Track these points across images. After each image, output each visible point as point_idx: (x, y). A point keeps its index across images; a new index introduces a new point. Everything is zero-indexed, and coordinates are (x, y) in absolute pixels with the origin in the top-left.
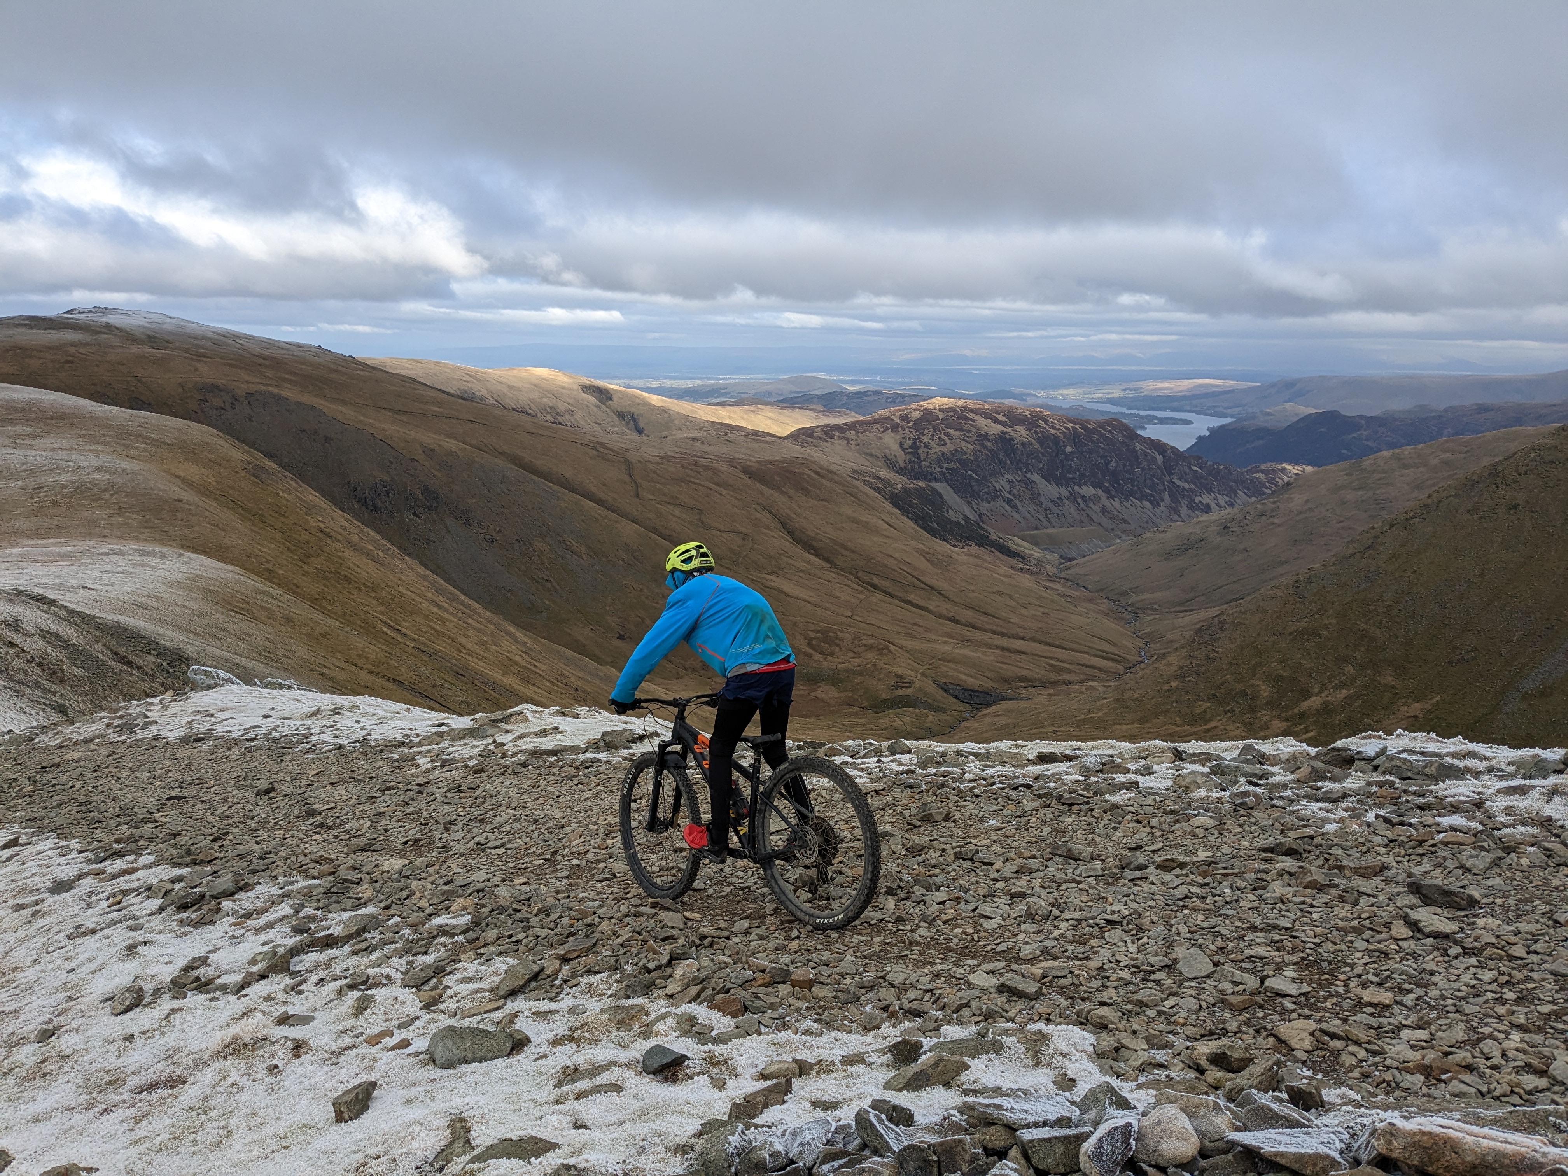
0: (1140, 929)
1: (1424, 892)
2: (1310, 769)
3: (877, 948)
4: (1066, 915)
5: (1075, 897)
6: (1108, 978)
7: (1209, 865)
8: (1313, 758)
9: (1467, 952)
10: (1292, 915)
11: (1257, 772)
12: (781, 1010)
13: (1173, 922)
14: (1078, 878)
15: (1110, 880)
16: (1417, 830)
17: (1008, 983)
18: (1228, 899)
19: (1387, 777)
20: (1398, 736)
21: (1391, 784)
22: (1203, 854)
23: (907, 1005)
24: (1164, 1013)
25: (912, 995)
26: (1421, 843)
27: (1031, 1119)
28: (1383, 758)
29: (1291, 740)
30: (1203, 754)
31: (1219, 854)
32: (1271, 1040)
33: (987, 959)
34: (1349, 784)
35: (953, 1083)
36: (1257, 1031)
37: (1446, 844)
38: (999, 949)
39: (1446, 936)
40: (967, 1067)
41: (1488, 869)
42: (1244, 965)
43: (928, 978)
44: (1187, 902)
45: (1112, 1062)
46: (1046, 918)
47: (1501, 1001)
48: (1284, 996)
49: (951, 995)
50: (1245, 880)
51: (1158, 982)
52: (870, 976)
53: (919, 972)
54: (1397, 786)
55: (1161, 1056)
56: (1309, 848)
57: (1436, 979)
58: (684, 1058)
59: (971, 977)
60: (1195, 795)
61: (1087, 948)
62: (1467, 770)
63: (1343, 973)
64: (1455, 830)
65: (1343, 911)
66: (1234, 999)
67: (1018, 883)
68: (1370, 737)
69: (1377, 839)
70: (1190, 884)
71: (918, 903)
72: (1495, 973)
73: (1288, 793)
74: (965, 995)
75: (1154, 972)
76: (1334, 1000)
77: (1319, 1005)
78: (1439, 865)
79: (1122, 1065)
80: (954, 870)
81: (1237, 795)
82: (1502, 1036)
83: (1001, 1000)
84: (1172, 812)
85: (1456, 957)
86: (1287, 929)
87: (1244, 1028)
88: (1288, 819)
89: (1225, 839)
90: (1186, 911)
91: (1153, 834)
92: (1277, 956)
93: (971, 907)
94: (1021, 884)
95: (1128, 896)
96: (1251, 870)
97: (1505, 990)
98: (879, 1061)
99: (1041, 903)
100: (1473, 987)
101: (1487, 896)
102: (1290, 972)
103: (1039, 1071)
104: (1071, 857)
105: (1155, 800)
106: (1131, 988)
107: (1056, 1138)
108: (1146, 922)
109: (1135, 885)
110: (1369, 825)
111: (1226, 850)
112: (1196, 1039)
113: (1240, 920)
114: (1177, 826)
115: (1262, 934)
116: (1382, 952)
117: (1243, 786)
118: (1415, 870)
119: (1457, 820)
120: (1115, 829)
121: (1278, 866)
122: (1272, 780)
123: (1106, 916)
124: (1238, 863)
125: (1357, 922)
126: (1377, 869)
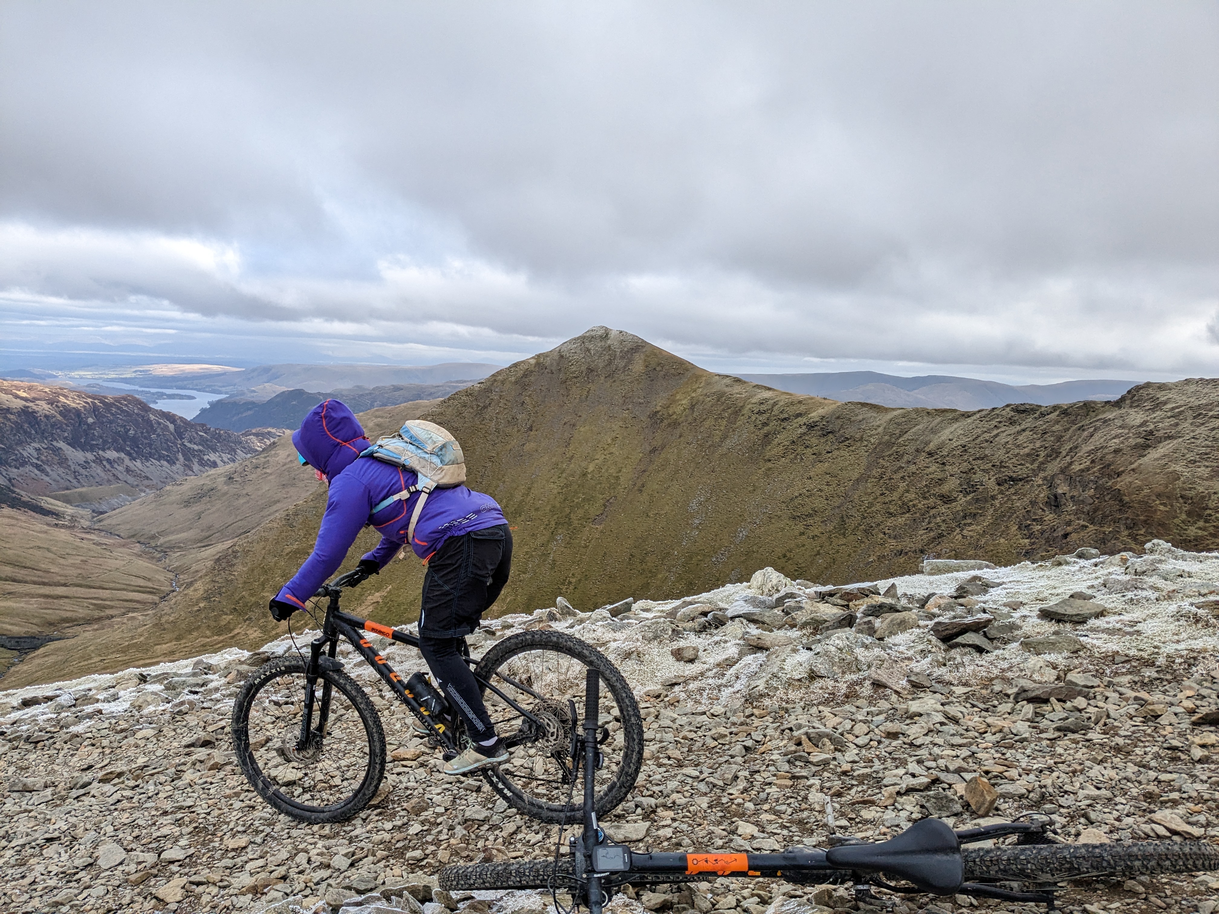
0: (75, 839)
2: (236, 672)
4: (13, 844)
5: (23, 826)
6: (37, 890)
7: (142, 770)
8: (241, 663)
10: (196, 795)
11: (200, 682)
13: (102, 825)
14: (30, 808)
15: (58, 802)
18: (150, 795)
22: (141, 761)
29: (235, 650)
30: (164, 674)
31: (153, 758)
32: (153, 901)
36: (145, 898)
42: (150, 846)
44: (119, 806)
48: (172, 862)
50: (167, 775)
51: (78, 881)
56: (220, 737)
60: (145, 712)
61: (25, 868)
63: (222, 831)
65: (232, 781)
66: (135, 877)
69: (268, 719)
70: (124, 789)
73: (217, 696)
75: (77, 873)
76: (209, 855)
77: (199, 861)
81: (176, 705)
82: (310, 846)
84: (122, 731)
85: (298, 797)
86: (189, 807)
87: (136, 898)
88: (210, 716)
89: (161, 744)
90: (116, 813)
91: (103, 752)
92: (176, 830)
102: (183, 842)
104: (27, 790)
105: (110, 723)
108: (79, 832)
109: (78, 801)
111: (159, 753)
113: (157, 809)
114: (124, 742)
115: (169, 817)
116: (250, 807)
117: (185, 696)
120: (72, 755)
121: (194, 757)
122: (211, 686)
123: (47, 836)
124: (165, 761)
125: (239, 788)
126: (263, 742)
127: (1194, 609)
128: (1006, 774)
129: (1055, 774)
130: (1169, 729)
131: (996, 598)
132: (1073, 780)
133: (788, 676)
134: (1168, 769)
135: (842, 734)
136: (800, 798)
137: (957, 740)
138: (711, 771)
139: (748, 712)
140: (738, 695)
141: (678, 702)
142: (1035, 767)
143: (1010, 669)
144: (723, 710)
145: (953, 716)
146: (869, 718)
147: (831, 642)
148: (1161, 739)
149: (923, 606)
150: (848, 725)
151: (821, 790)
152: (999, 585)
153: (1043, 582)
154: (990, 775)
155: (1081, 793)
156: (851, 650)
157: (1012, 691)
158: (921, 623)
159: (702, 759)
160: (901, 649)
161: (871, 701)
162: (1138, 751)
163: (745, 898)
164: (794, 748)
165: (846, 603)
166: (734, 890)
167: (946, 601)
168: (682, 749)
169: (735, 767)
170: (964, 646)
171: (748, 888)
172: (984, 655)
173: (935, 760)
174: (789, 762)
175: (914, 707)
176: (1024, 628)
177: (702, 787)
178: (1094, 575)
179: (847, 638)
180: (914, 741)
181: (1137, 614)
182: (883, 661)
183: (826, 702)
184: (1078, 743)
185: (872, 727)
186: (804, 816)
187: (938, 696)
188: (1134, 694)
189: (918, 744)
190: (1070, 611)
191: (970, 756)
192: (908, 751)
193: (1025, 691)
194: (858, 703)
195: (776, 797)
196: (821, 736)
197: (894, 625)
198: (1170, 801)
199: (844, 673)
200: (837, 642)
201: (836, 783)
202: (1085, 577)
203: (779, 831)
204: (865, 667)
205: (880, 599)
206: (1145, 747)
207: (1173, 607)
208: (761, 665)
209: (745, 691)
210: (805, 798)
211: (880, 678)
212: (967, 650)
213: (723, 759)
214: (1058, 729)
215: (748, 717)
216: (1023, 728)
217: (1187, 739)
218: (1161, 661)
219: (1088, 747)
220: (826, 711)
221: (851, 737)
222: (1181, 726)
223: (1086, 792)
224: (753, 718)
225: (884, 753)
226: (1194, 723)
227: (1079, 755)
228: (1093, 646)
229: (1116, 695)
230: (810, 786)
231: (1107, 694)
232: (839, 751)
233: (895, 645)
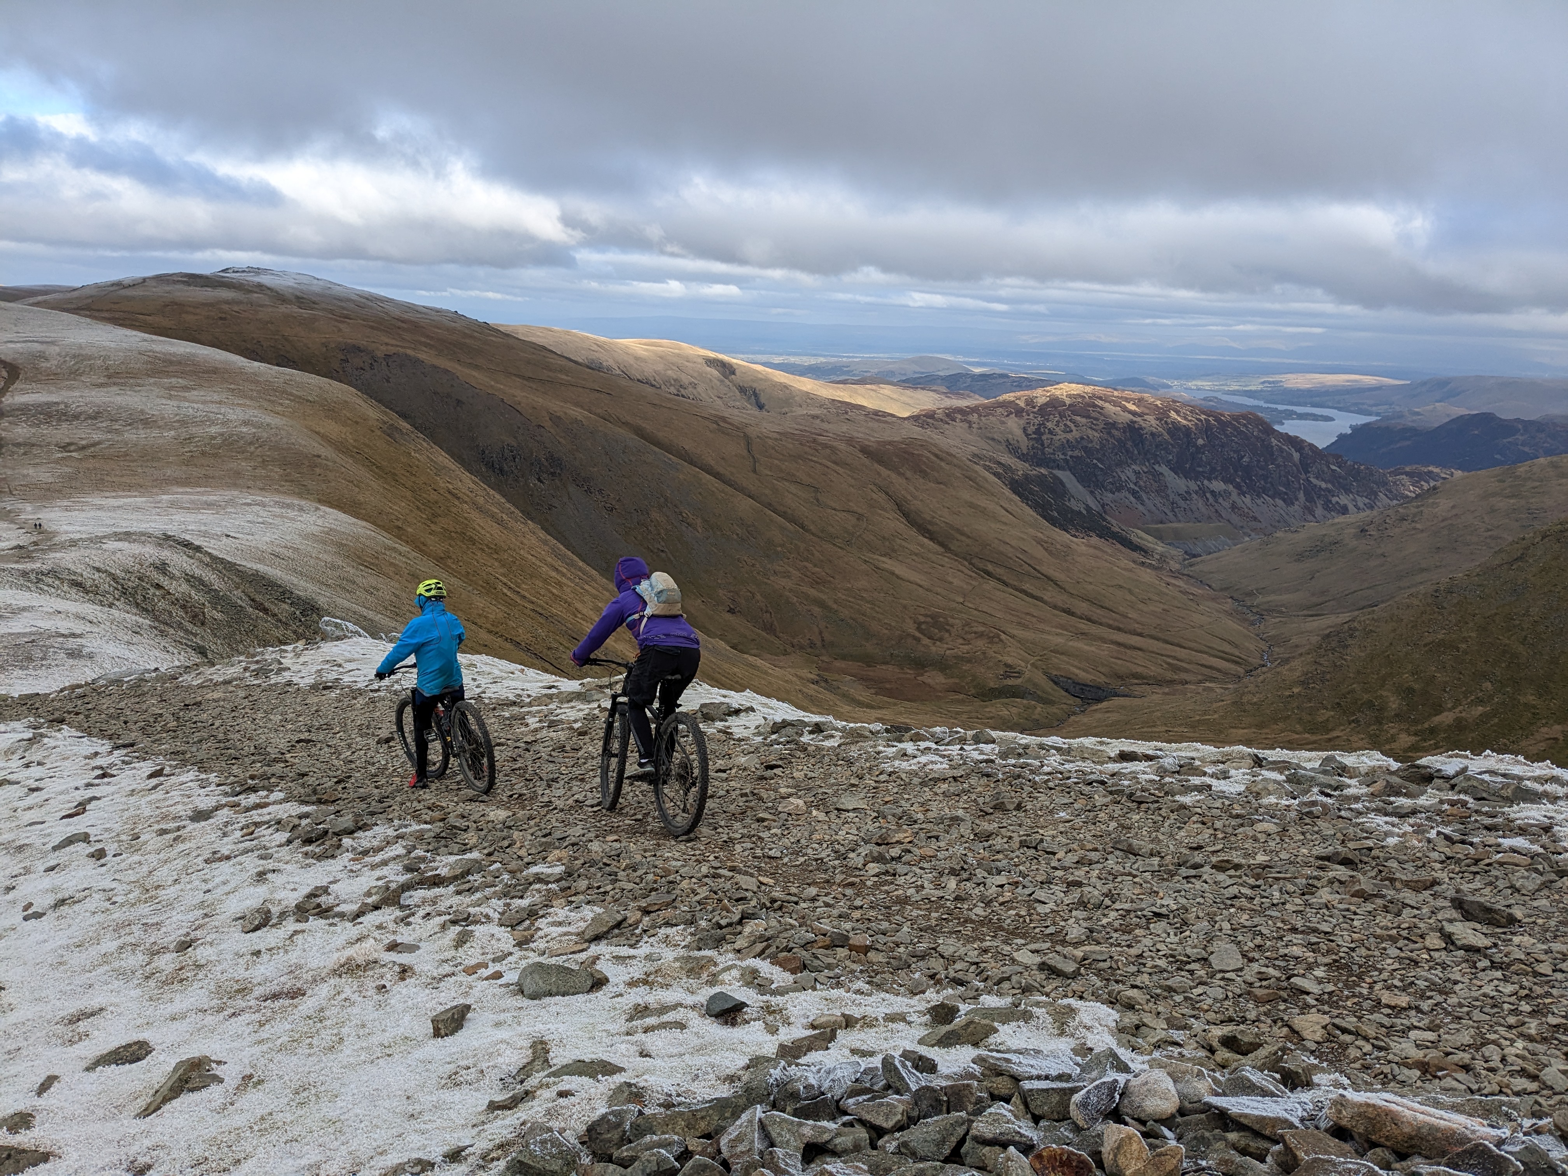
0: (1185, 923)
1: (1466, 907)
2: (1385, 783)
3: (933, 922)
4: (1117, 906)
5: (1128, 889)
6: (1144, 965)
7: (1264, 869)
8: (1392, 773)
9: (1494, 966)
10: (1334, 921)
11: (1333, 783)
12: (837, 971)
13: (1217, 919)
14: (1134, 872)
15: (1166, 876)
16: (1476, 849)
17: (1049, 962)
18: (1275, 902)
19: (1462, 796)
20: (1485, 757)
21: (1464, 804)
22: (1261, 858)
23: (952, 974)
24: (1191, 999)
25: (959, 966)
26: (1477, 862)
27: (1035, 1072)
28: (1461, 778)
29: (1377, 755)
30: (1284, 762)
31: (1277, 859)
32: (1285, 1029)
33: (1034, 939)
34: (1422, 801)
35: (981, 1044)
36: (1275, 1022)
37: (1501, 864)
38: (1048, 931)
39: (1478, 950)
40: (996, 1031)
41: (1538, 890)
42: (1277, 963)
43: (976, 952)
44: (1236, 902)
45: (1130, 1037)
46: (1098, 906)
47: (1515, 1012)
48: (1308, 993)
49: (995, 970)
50: (1295, 885)
51: (1191, 972)
52: (923, 946)
53: (969, 947)
54: (1469, 805)
55: (1178, 1035)
56: (1365, 859)
57: (1457, 988)
58: (743, 1005)
59: (1015, 955)
60: (1265, 801)
61: (1131, 937)
62: (1546, 795)
63: (1371, 977)
64: (1515, 851)
65: (1385, 920)
66: (1259, 992)
67: (1076, 873)
68: (1457, 756)
69: (1435, 855)
70: (1241, 885)
71: (979, 884)
72: (1517, 986)
73: (1358, 806)
74: (1008, 970)
75: (1189, 963)
76: (1356, 1000)
77: (1340, 1003)
78: (1491, 884)
79: (1140, 1040)
80: (1018, 857)
81: (1306, 804)
82: (1508, 1043)
83: (1040, 976)
84: (1238, 816)
85: (1484, 970)
86: (1326, 933)
87: (1263, 1018)
88: (1351, 830)
89: (1285, 845)
90: (1232, 910)
91: (1215, 835)
92: (1310, 955)
93: (1027, 891)
94: (1079, 874)
95: (1179, 891)
96: (1302, 876)
97: (1523, 1003)
98: (919, 1021)
99: (1094, 893)
100: (1492, 998)
101: (1530, 916)
102: (1319, 972)
103: (1063, 1039)
104: (1131, 851)
105: (1223, 803)
106: (1165, 975)
107: (1053, 1089)
108: (1191, 917)
109: (1188, 882)
110: (1429, 841)
111: (1284, 855)
112: (1215, 1024)
113: (1283, 921)
114: (1241, 830)
115: (1300, 936)
116: (1412, 961)
117: (1314, 795)
118: (1465, 887)
119: (1519, 842)
120: (1179, 828)
121: (1331, 874)
122: (1346, 792)
123: (1154, 909)
124: (1292, 869)
125: (1395, 931)
126: (1428, 884)
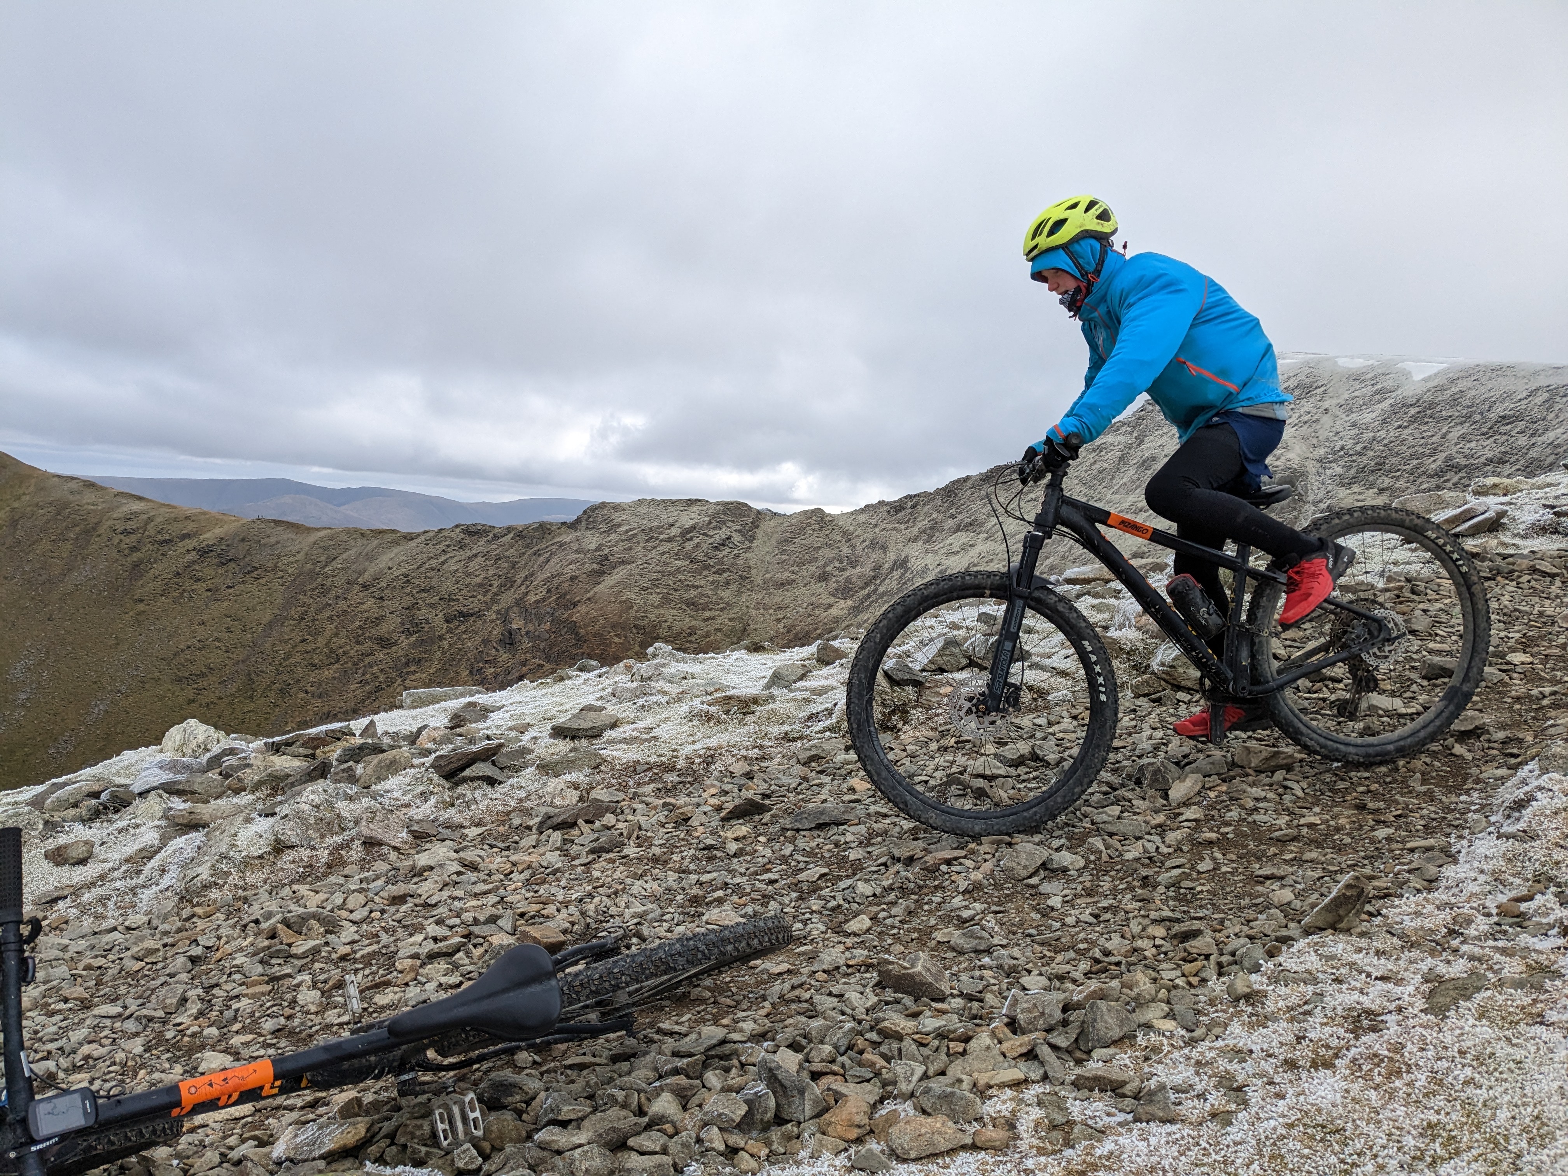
127: (705, 707)
128: (543, 912)
129: (597, 900)
130: (701, 829)
131: (499, 723)
132: (617, 901)
133: (244, 854)
134: (708, 869)
135: (332, 911)
136: (285, 1004)
137: (481, 887)
138: (140, 1001)
139: (185, 914)
140: (169, 894)
141: (66, 922)
142: (574, 897)
143: (528, 797)
144: (146, 919)
145: (471, 862)
146: (364, 885)
147: (304, 799)
148: (695, 841)
149: (413, 743)
150: (338, 899)
151: (314, 986)
152: (499, 708)
153: (547, 700)
154: (526, 917)
155: (628, 913)
156: (331, 804)
157: (534, 822)
158: (416, 761)
159: (123, 990)
160: (396, 794)
161: (363, 865)
162: (675, 857)
163: (231, 1148)
164: (266, 943)
165: (311, 752)
166: (212, 1144)
167: (441, 733)
168: (86, 985)
169: (180, 988)
170: (472, 779)
171: (232, 1134)
172: (497, 787)
173: (458, 916)
174: (261, 962)
175: (422, 860)
176: (537, 751)
177: (131, 1026)
178: (600, 687)
179: (325, 791)
180: (428, 901)
181: (650, 720)
182: (375, 813)
183: (301, 879)
184: (614, 862)
185: (370, 895)
186: (295, 1024)
187: (448, 843)
188: (661, 802)
189: (433, 902)
190: (584, 725)
191: (498, 902)
192: (422, 913)
193: (550, 817)
194: (346, 871)
195: (249, 1011)
196: (304, 919)
197: (382, 768)
198: (715, 900)
199: (323, 836)
200: (311, 797)
201: (333, 972)
202: (591, 690)
203: (262, 1052)
204: (351, 825)
205: (358, 741)
206: (681, 852)
207: (684, 708)
208: (199, 848)
209: (179, 886)
210: (294, 1001)
211: (374, 834)
212: (476, 783)
213: (158, 982)
214: (592, 851)
215: (187, 920)
216: (554, 858)
217: (720, 836)
218: (681, 764)
219: (624, 865)
220: (303, 889)
221: (344, 914)
222: (712, 824)
223: (632, 910)
224: (194, 920)
225: (391, 923)
226: (723, 819)
227: (617, 874)
228: (614, 758)
229: (643, 805)
230: (298, 985)
231: (635, 806)
232: (331, 932)
233: (386, 791)
